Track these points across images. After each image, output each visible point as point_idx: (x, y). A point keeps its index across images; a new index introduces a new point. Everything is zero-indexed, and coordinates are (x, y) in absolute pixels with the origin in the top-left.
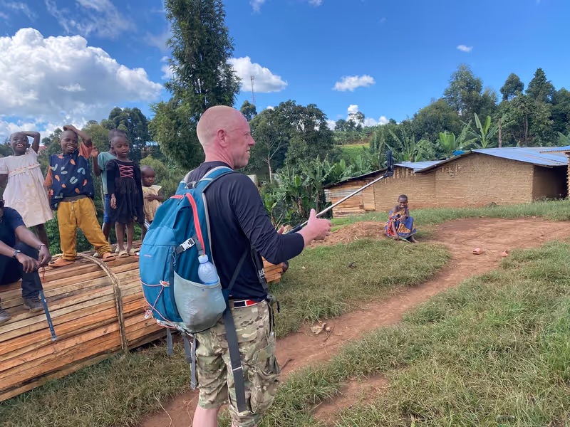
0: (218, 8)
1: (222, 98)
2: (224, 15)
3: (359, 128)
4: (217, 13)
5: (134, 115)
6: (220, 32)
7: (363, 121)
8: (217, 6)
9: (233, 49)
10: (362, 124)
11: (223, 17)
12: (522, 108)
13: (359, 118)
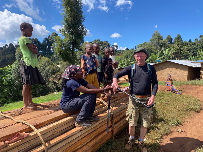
0: (80, 4)
1: (80, 36)
2: (82, 7)
3: (116, 50)
4: (80, 6)
5: (35, 41)
6: (80, 13)
7: (117, 48)
8: (80, 3)
9: (84, 19)
10: (117, 49)
11: (81, 8)
12: (179, 47)
13: (116, 47)
